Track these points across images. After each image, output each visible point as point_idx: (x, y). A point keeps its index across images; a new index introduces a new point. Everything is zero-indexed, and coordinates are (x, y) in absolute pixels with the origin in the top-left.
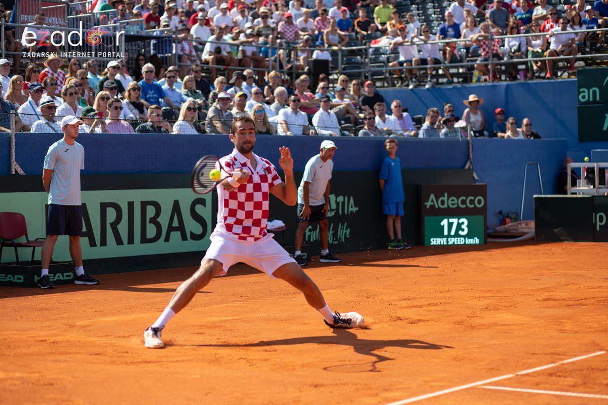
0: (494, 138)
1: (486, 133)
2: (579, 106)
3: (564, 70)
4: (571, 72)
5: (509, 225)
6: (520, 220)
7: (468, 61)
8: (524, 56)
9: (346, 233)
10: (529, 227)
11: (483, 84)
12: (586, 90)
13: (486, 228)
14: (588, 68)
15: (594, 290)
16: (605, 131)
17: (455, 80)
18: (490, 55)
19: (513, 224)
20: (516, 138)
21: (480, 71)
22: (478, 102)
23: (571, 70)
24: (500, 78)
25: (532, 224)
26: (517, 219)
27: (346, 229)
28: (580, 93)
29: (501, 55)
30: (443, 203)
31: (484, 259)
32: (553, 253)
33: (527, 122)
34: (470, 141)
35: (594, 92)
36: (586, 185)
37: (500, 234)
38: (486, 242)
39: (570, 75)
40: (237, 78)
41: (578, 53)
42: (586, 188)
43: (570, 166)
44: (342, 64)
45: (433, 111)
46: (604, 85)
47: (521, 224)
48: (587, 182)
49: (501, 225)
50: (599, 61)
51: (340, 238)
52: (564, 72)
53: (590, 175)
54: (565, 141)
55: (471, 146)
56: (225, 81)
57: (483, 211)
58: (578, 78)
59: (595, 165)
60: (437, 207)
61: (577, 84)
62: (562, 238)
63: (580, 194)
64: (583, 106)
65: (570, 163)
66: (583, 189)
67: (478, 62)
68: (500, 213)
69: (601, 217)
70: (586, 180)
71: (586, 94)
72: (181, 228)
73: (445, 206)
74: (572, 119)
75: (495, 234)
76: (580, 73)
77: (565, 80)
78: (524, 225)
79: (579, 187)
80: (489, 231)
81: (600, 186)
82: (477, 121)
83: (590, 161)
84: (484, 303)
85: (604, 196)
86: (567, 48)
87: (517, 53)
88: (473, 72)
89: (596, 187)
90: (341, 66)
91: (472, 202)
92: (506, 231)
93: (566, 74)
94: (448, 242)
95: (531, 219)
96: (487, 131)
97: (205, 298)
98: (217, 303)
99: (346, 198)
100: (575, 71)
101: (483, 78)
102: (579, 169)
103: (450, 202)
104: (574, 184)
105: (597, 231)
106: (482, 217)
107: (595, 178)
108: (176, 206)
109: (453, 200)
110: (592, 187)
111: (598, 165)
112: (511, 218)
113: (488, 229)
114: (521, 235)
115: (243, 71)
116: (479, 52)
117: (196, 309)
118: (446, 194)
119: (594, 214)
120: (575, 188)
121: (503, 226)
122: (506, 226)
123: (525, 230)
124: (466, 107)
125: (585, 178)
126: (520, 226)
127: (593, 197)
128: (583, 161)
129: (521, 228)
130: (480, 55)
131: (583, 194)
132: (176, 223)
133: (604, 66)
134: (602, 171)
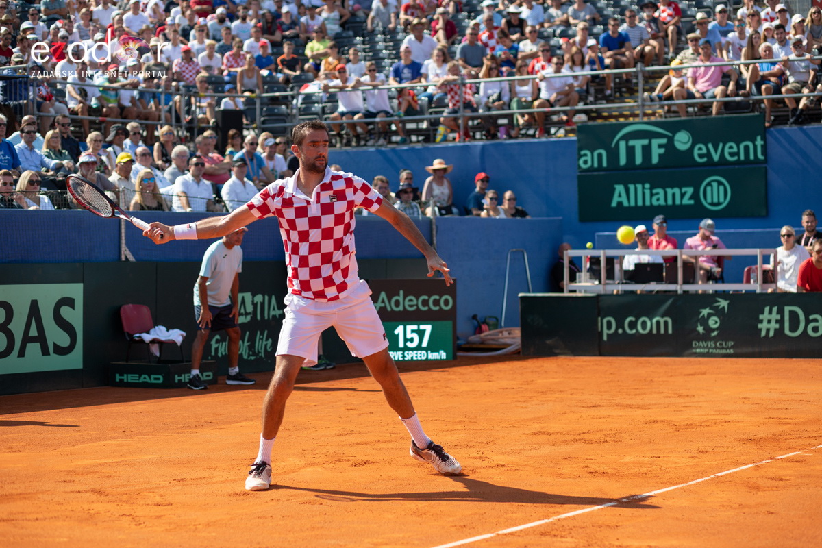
0: (467, 217)
1: (455, 210)
2: (579, 174)
3: (560, 126)
4: (568, 128)
5: (487, 334)
6: (501, 327)
7: (431, 113)
8: (506, 107)
9: (266, 345)
10: (513, 337)
11: (450, 144)
12: (588, 152)
13: (456, 338)
14: (591, 123)
15: (600, 420)
16: (614, 208)
17: (414, 138)
18: (460, 105)
19: (491, 332)
20: (497, 217)
21: (448, 126)
22: (445, 170)
23: (569, 125)
24: (474, 136)
25: (517, 332)
26: (497, 325)
27: (267, 340)
28: (580, 156)
29: (475, 106)
30: (397, 304)
31: (453, 379)
32: (546, 372)
33: (510, 196)
34: (434, 221)
35: (600, 156)
36: (589, 280)
37: (474, 346)
38: (455, 357)
39: (567, 132)
40: (117, 134)
41: (579, 102)
42: (589, 284)
44: (261, 115)
45: (382, 181)
46: (613, 146)
47: (501, 332)
48: (590, 275)
49: (475, 334)
50: (606, 114)
51: (259, 352)
52: (560, 128)
53: (594, 267)
54: (561, 220)
55: (434, 227)
56: (101, 138)
57: (451, 315)
58: (578, 136)
59: (602, 254)
60: (389, 309)
61: (577, 145)
62: (557, 351)
63: (580, 292)
64: (583, 174)
65: (567, 250)
66: (585, 285)
67: (445, 114)
68: (474, 317)
69: (609, 323)
70: (588, 274)
71: (589, 158)
72: (41, 338)
73: (401, 308)
74: (570, 192)
75: (467, 346)
76: (581, 130)
77: (561, 139)
78: (506, 334)
79: (580, 282)
80: (459, 342)
81: (608, 281)
82: (442, 193)
83: (594, 248)
84: (453, 438)
85: (612, 295)
86: (563, 96)
87: (496, 103)
88: (437, 127)
89: (603, 283)
90: (259, 119)
91: (436, 303)
92: (482, 343)
93: (562, 132)
94: (404, 357)
95: (517, 326)
96: (457, 207)
97: (74, 434)
98: (91, 441)
99: (266, 297)
100: (575, 127)
101: (451, 136)
102: (580, 258)
103: (407, 303)
104: (573, 278)
105: (604, 342)
106: (449, 324)
107: (600, 270)
108: (34, 309)
109: (411, 300)
110: (597, 282)
111: (604, 253)
112: (488, 325)
113: (458, 338)
114: (502, 347)
115: (127, 124)
116: (446, 101)
117: (61, 449)
118: (401, 292)
119: (599, 319)
120: (574, 284)
121: (478, 335)
122: (482, 335)
123: (508, 341)
124: (429, 175)
125: (588, 271)
126: (500, 335)
127: (599, 296)
128: (585, 248)
129: (502, 338)
130: (447, 106)
131: (586, 292)
132: (33, 332)
133: (613, 121)
134: (610, 261)
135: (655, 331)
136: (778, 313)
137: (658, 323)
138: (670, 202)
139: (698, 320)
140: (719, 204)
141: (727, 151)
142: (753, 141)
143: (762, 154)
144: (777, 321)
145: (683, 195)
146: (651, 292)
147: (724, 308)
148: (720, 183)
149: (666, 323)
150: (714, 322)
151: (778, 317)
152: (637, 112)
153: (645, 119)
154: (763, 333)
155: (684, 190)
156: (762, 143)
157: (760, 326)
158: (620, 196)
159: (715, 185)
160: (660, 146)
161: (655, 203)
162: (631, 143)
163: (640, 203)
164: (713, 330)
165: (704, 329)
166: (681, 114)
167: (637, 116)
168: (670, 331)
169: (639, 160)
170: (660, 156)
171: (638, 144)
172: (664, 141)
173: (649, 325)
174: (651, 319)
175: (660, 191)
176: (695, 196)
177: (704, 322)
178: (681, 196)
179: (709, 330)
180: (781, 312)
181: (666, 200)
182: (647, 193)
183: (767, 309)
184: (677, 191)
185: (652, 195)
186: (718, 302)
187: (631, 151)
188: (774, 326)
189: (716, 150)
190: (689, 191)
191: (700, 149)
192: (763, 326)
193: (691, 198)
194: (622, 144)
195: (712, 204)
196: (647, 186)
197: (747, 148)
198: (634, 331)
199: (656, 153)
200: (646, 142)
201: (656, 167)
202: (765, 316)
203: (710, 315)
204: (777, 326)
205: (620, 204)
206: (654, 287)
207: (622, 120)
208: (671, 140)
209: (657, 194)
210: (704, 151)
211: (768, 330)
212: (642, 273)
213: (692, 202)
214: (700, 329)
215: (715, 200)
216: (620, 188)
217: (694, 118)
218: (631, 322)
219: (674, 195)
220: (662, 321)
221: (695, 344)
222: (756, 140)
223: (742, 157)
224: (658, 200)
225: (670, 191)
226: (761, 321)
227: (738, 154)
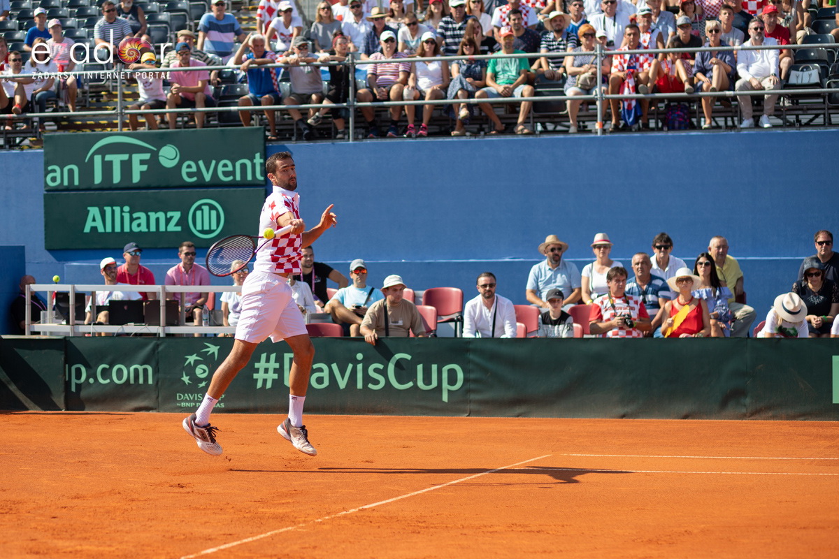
2: (46, 193)
3: (23, 135)
4: (33, 138)
12: (57, 168)
14: (61, 133)
16: (87, 233)
28: (47, 173)
35: (71, 172)
36: (55, 320)
39: (31, 143)
42: (55, 325)
43: (29, 288)
46: (86, 161)
48: (56, 314)
50: (79, 123)
52: (25, 138)
53: (61, 304)
58: (44, 149)
59: (70, 289)
61: (42, 160)
63: (45, 334)
64: (49, 193)
65: (29, 284)
66: (50, 326)
69: (78, 372)
70: (54, 312)
71: (58, 174)
74: (35, 213)
76: (48, 141)
81: (77, 322)
83: (62, 282)
85: (83, 337)
89: (71, 323)
104: (36, 318)
105: (73, 392)
107: (69, 308)
110: (64, 323)
111: (74, 288)
119: (67, 365)
120: (37, 325)
125: (54, 309)
127: (66, 338)
128: (51, 282)
131: (51, 334)
133: (88, 132)
134: (80, 298)
135: (132, 381)
136: (276, 362)
137: (136, 371)
138: (153, 229)
139: (184, 368)
140: (210, 231)
141: (220, 169)
142: (252, 159)
143: (262, 175)
144: (275, 371)
145: (168, 221)
146: (128, 334)
147: (214, 353)
148: (212, 207)
149: (145, 371)
150: (202, 371)
151: (277, 365)
152: (115, 121)
153: (125, 130)
154: (259, 385)
155: (170, 214)
156: (262, 161)
157: (255, 376)
158: (94, 220)
159: (206, 208)
160: (142, 162)
161: (136, 229)
162: (108, 158)
163: (118, 229)
164: (201, 380)
165: (189, 379)
166: (170, 126)
167: (115, 125)
168: (150, 382)
169: (117, 179)
170: (142, 173)
171: (116, 159)
172: (147, 156)
173: (124, 373)
174: (128, 368)
175: (142, 215)
176: (182, 222)
177: (191, 370)
178: (165, 221)
179: (195, 380)
180: (280, 360)
181: (148, 226)
182: (127, 216)
183: (264, 356)
184: (161, 215)
185: (132, 220)
186: (209, 347)
187: (107, 167)
188: (272, 376)
189: (208, 170)
190: (176, 215)
191: (189, 166)
192: (259, 376)
193: (177, 225)
194: (98, 159)
195: (203, 232)
196: (126, 209)
197: (243, 167)
198: (108, 381)
199: (137, 170)
200: (125, 157)
201: (137, 187)
202: (261, 365)
203: (197, 363)
204: (276, 376)
205: (94, 229)
206: (131, 328)
207: (98, 131)
208: (155, 155)
209: (139, 218)
210: (194, 169)
211: (265, 381)
212: (118, 312)
213: (179, 229)
214: (186, 379)
215: (206, 228)
216: (94, 211)
217: (183, 130)
218: (104, 370)
219: (157, 220)
220: (141, 368)
221: (180, 397)
222: (255, 158)
223: (238, 178)
224: (139, 225)
225: (153, 216)
226: (257, 371)
227: (233, 173)
